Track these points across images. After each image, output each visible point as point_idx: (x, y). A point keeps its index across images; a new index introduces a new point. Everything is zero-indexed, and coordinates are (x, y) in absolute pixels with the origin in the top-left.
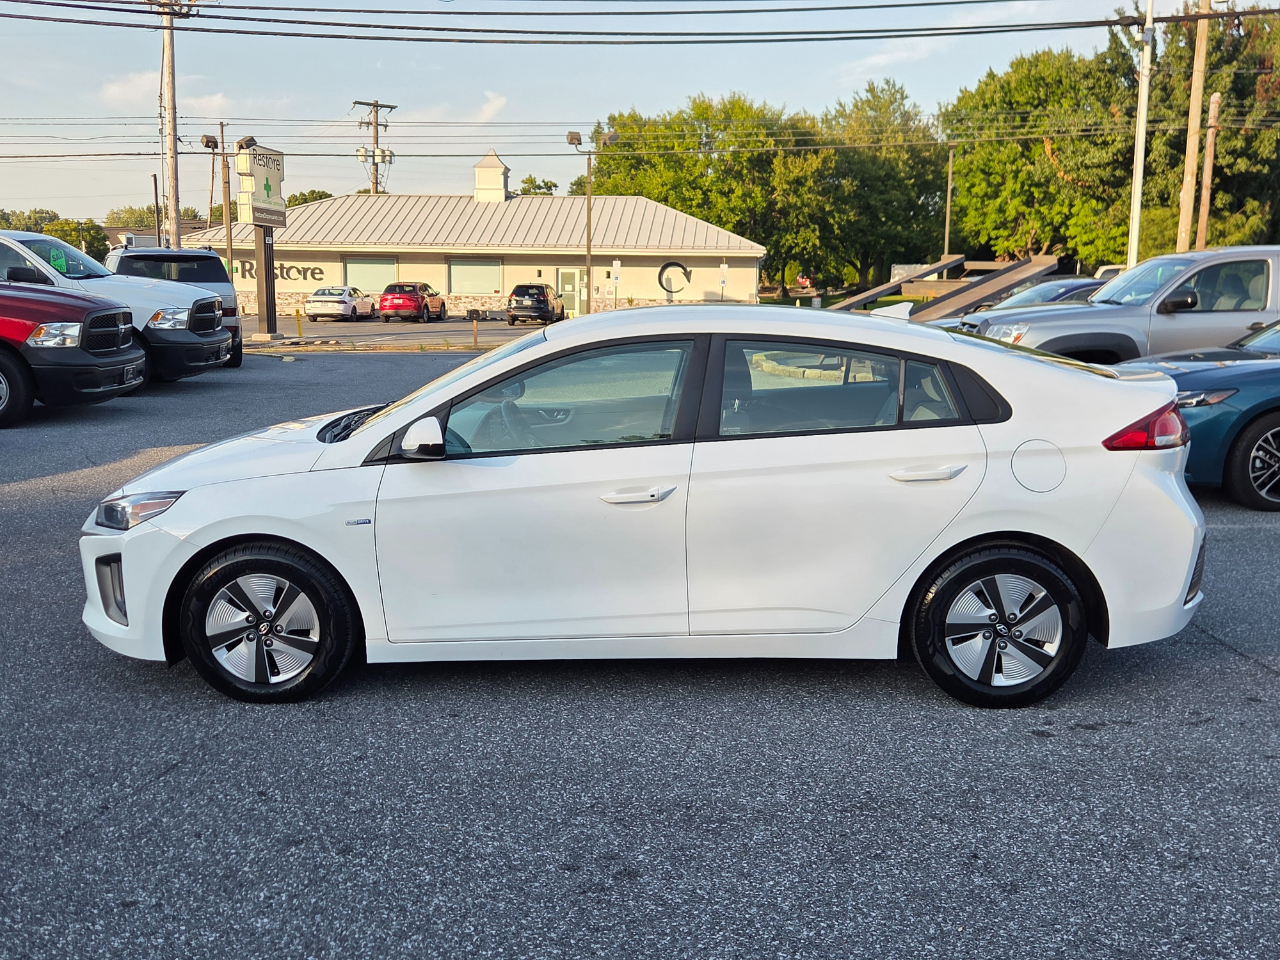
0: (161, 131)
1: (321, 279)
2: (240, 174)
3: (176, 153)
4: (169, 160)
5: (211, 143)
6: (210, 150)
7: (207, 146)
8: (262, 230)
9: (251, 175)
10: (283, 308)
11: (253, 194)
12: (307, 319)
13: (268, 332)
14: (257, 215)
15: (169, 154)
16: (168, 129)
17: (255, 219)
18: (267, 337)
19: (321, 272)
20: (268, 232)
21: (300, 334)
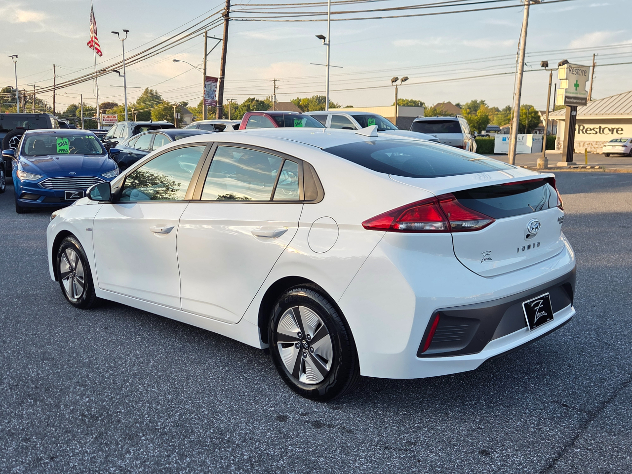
0: (517, 61)
1: (622, 134)
2: (561, 79)
3: (523, 71)
4: (519, 75)
5: (545, 64)
6: (544, 68)
7: (543, 66)
8: (570, 108)
9: (566, 79)
10: (578, 149)
11: (566, 89)
12: (604, 155)
13: (567, 161)
14: (567, 100)
15: (519, 72)
16: (520, 60)
17: (566, 102)
18: (565, 164)
19: (622, 130)
20: (574, 109)
21: (586, 163)
